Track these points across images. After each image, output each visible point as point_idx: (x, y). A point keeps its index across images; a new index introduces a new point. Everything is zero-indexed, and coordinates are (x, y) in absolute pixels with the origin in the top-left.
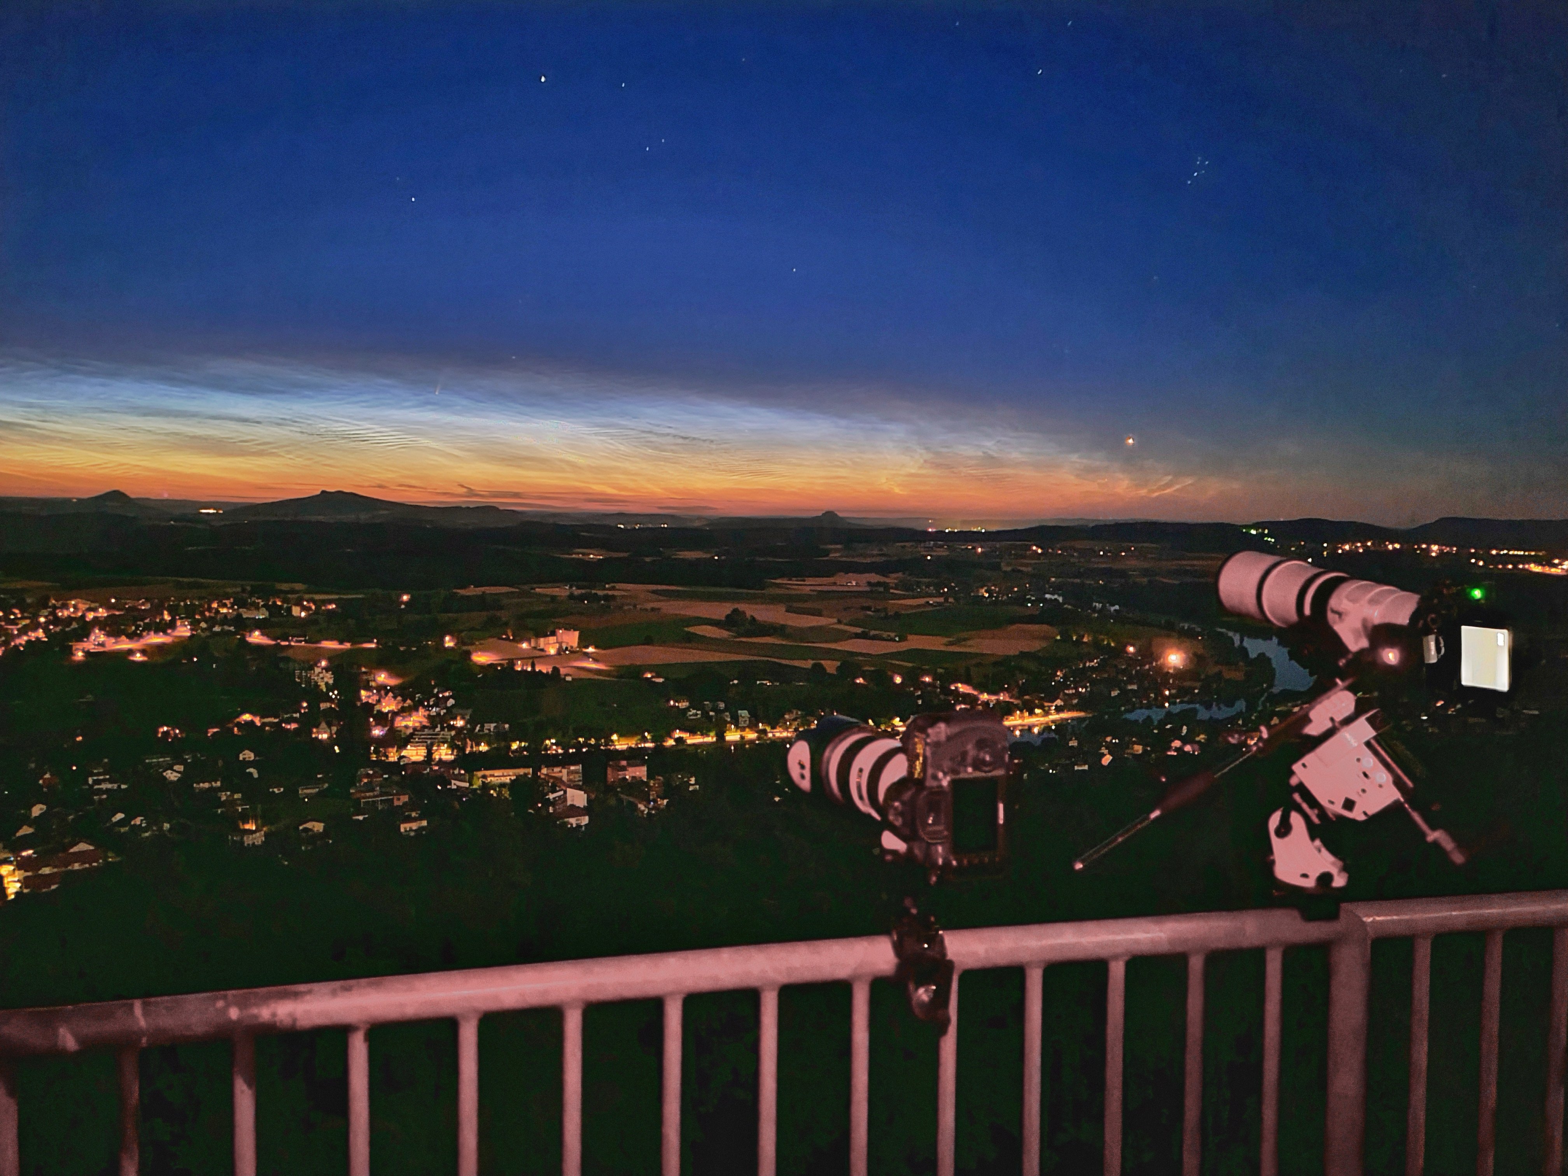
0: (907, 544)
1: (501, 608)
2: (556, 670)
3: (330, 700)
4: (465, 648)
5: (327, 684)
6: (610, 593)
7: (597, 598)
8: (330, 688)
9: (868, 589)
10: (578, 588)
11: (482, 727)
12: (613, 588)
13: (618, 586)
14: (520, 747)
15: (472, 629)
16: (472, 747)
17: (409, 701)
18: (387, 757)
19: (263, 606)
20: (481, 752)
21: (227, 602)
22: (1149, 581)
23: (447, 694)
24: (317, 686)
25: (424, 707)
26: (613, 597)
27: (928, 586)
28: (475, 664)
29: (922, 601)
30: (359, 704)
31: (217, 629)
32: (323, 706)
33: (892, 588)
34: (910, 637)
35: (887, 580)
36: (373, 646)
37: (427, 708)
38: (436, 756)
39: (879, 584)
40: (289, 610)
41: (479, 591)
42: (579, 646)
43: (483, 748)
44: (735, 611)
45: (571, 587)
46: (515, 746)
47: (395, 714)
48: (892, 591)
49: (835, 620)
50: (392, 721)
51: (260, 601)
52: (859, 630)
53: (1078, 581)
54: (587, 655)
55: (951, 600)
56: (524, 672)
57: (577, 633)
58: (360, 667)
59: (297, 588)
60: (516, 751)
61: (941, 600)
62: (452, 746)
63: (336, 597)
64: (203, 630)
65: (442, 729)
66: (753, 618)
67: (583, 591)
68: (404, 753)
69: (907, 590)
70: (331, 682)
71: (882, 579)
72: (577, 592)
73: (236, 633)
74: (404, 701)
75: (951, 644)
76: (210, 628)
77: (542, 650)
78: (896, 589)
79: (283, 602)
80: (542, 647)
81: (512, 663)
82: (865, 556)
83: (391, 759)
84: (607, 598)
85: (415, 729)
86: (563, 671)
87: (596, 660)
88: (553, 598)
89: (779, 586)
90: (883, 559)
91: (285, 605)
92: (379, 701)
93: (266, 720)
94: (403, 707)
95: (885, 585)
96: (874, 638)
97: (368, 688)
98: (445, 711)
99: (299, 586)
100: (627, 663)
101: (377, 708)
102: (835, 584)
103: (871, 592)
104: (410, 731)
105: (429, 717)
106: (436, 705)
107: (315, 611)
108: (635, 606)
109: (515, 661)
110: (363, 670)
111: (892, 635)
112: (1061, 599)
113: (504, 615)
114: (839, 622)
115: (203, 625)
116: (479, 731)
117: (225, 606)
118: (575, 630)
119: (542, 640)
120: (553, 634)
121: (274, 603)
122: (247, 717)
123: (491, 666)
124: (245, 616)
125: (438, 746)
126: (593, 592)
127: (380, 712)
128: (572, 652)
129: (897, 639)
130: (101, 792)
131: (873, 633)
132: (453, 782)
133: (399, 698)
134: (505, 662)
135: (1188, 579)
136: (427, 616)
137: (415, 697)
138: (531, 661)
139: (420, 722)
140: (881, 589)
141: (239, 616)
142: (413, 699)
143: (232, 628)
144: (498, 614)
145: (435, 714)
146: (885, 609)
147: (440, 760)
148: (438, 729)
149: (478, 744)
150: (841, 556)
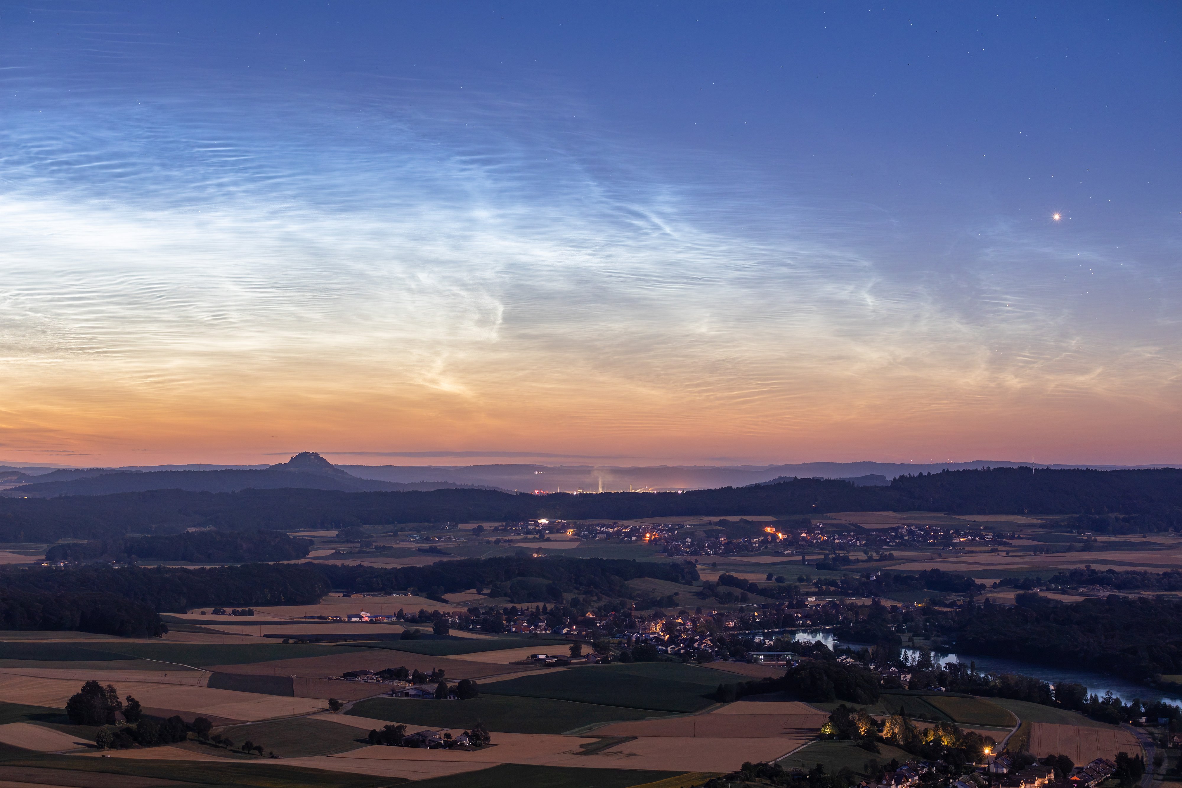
0: (486, 526)
9: (399, 629)
22: (1019, 598)
27: (534, 618)
29: (522, 654)
33: (454, 626)
34: (494, 737)
35: (442, 608)
39: (423, 617)
44: (92, 688)
48: (453, 632)
49: (325, 705)
52: (379, 725)
55: (586, 650)
61: (564, 650)
66: (134, 705)
69: (485, 629)
71: (431, 606)
75: (587, 751)
78: (461, 628)
89: (191, 626)
90: (430, 561)
95: (435, 618)
96: (415, 742)
102: (322, 619)
103: (406, 636)
111: (456, 733)
114: (335, 706)
129: (466, 742)
131: (411, 730)
135: (1103, 593)
140: (429, 629)
146: (437, 676)
150: (336, 555)
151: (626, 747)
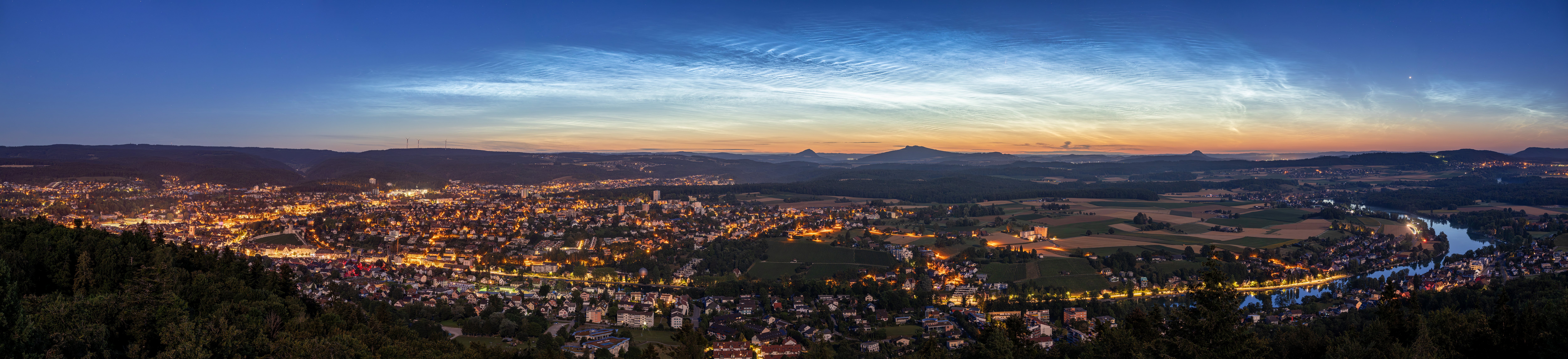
0: (1243, 170)
1: (1003, 213)
2: (1034, 251)
3: (911, 267)
4: (983, 237)
5: (909, 257)
6: (1066, 204)
7: (1058, 207)
8: (911, 260)
9: (1220, 199)
10: (1048, 201)
11: (993, 285)
12: (1068, 201)
13: (1071, 199)
14: (1014, 298)
15: (987, 226)
16: (987, 297)
17: (953, 269)
18: (942, 302)
19: (877, 212)
20: (992, 300)
21: (860, 210)
22: (1382, 189)
24: (904, 259)
25: (961, 273)
26: (1068, 207)
27: (1255, 196)
28: (989, 247)
29: (1251, 206)
30: (926, 270)
31: (854, 225)
32: (908, 271)
33: (1234, 198)
34: (1244, 229)
35: (1231, 193)
36: (933, 235)
37: (963, 274)
38: (968, 302)
39: (1226, 196)
40: (890, 214)
41: (990, 203)
42: (1047, 237)
43: (993, 298)
44: (1140, 214)
45: (1043, 200)
46: (1011, 297)
47: (946, 276)
48: (1234, 200)
49: (1200, 220)
50: (944, 281)
51: (875, 209)
52: (1214, 226)
53: (1342, 191)
54: (1052, 242)
55: (1268, 205)
56: (1016, 252)
57: (1046, 229)
58: (926, 248)
59: (894, 202)
60: (1011, 300)
61: (1263, 205)
62: (976, 297)
63: (915, 207)
64: (848, 225)
65: (971, 286)
66: (1151, 219)
67: (1050, 203)
68: (951, 300)
69: (1242, 199)
70: (911, 256)
71: (1228, 193)
72: (1046, 203)
73: (863, 228)
74: (950, 269)
75: (1268, 233)
76: (851, 225)
77: (1027, 239)
78: (1237, 199)
79: (887, 210)
80: (1026, 236)
81: (1009, 247)
82: (1216, 177)
83: (944, 303)
84: (1064, 207)
85: (956, 285)
86: (1038, 252)
87: (1057, 246)
88: (1033, 208)
89: (1166, 198)
90: (1228, 180)
91: (888, 212)
92: (937, 268)
93: (878, 278)
94: (949, 273)
95: (1230, 197)
96: (1223, 231)
97: (931, 261)
98: (972, 275)
99: (896, 202)
100: (1076, 247)
101: (936, 272)
102: (1200, 196)
103: (1221, 201)
104: (953, 287)
105: (963, 279)
106: (968, 271)
107: (903, 215)
108: (1081, 213)
109: (1010, 245)
110: (928, 249)
111: (1234, 228)
112: (1332, 203)
113: (1005, 218)
114: (1202, 220)
115: (848, 223)
116: (991, 288)
117: (859, 212)
118: (1045, 227)
119: (1026, 233)
120: (1033, 229)
121: (883, 210)
122: (870, 276)
123: (997, 248)
124: (868, 218)
125: (969, 296)
126: (1056, 203)
127: (937, 275)
128: (1044, 240)
129: (1236, 230)
131: (1222, 227)
132: (977, 318)
133: (947, 267)
134: (1005, 246)
135: (1403, 187)
136: (962, 218)
137: (956, 266)
138: (1020, 245)
139: (959, 282)
140: (1227, 199)
141: (865, 218)
142: (955, 268)
143: (861, 225)
144: (1001, 216)
145: (967, 277)
146: (1229, 212)
147: (970, 304)
148: (969, 286)
149: (991, 296)
150: (1204, 178)
151: (1278, 232)
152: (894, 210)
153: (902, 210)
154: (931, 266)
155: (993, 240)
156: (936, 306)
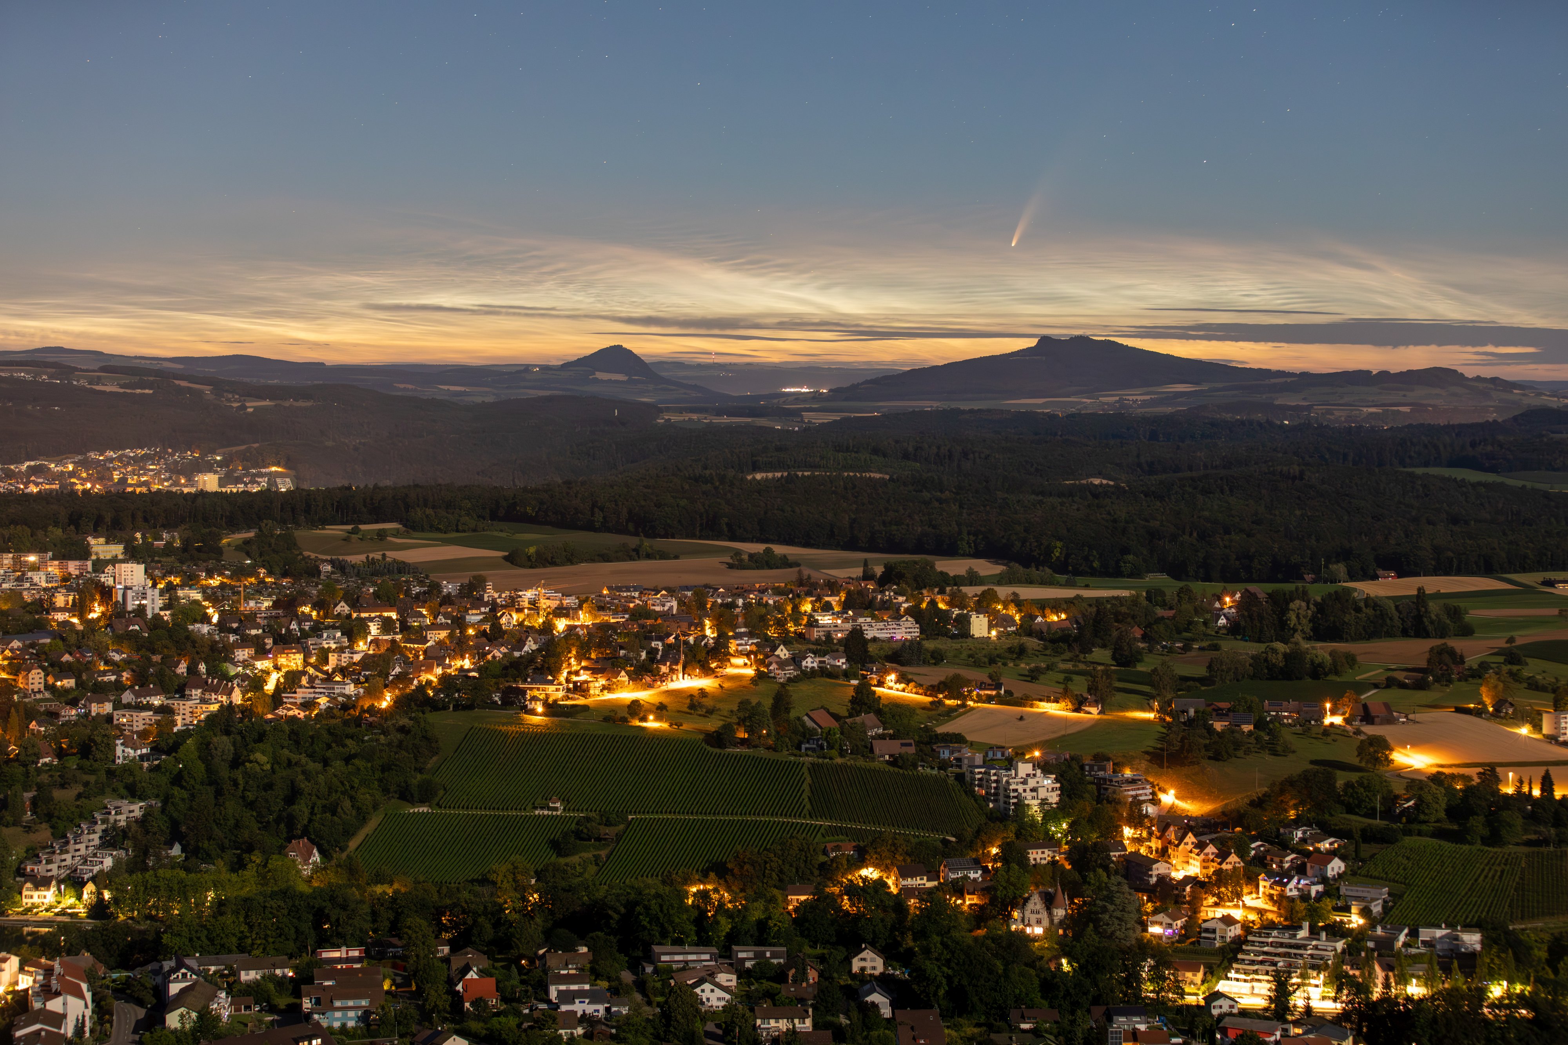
1: (1466, 631)
3: (1050, 842)
4: (1370, 730)
5: (1044, 802)
8: (1051, 815)
11: (1414, 934)
14: (1509, 995)
15: (1391, 683)
16: (1387, 986)
17: (1233, 858)
18: (1181, 993)
19: (908, 611)
20: (1409, 999)
21: (833, 600)
23: (1325, 845)
24: (1021, 805)
25: (1270, 874)
28: (1400, 773)
30: (1115, 855)
31: (810, 662)
32: (1039, 856)
36: (1151, 716)
37: (1281, 878)
38: (1298, 1000)
40: (963, 622)
41: (1407, 587)
43: (1416, 990)
46: (1497, 991)
47: (1202, 887)
50: (1195, 907)
51: (901, 599)
56: (1522, 798)
58: (1118, 767)
59: (982, 573)
60: (1498, 1005)
62: (1339, 980)
63: (1069, 593)
64: (782, 664)
65: (1314, 932)
68: (1222, 986)
70: (1054, 798)
73: (847, 675)
74: (1223, 856)
76: (796, 660)
79: (950, 604)
81: (1491, 775)
83: (1190, 1000)
85: (1247, 927)
91: (956, 611)
92: (1163, 853)
93: (910, 882)
94: (1218, 872)
97: (1137, 820)
98: (1320, 888)
99: (985, 568)
101: (1160, 868)
104: (1235, 931)
105: (1280, 901)
106: (1301, 871)
107: (1021, 626)
109: (1498, 769)
110: (1128, 773)
113: (1474, 651)
115: (783, 652)
116: (1406, 945)
117: (827, 608)
121: (933, 603)
122: (870, 873)
123: (1437, 778)
124: (870, 634)
125: (1303, 976)
127: (1163, 880)
130: (573, 1020)
133: (1211, 849)
134: (1473, 772)
136: (1280, 646)
137: (1249, 849)
138: (1541, 771)
139: (1261, 912)
141: (856, 634)
142: (1242, 855)
143: (841, 662)
144: (1458, 644)
145: (1295, 893)
147: (1308, 1010)
148: (1303, 934)
149: (1403, 980)
152: (983, 605)
153: (1019, 604)
154: (1139, 841)
155: (1418, 742)
156: (1156, 1008)
